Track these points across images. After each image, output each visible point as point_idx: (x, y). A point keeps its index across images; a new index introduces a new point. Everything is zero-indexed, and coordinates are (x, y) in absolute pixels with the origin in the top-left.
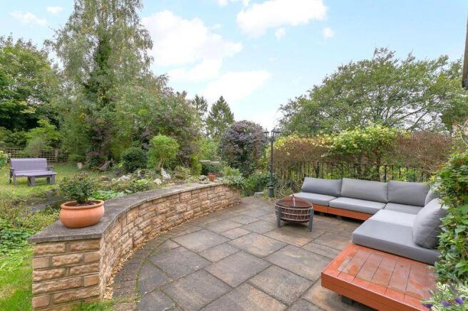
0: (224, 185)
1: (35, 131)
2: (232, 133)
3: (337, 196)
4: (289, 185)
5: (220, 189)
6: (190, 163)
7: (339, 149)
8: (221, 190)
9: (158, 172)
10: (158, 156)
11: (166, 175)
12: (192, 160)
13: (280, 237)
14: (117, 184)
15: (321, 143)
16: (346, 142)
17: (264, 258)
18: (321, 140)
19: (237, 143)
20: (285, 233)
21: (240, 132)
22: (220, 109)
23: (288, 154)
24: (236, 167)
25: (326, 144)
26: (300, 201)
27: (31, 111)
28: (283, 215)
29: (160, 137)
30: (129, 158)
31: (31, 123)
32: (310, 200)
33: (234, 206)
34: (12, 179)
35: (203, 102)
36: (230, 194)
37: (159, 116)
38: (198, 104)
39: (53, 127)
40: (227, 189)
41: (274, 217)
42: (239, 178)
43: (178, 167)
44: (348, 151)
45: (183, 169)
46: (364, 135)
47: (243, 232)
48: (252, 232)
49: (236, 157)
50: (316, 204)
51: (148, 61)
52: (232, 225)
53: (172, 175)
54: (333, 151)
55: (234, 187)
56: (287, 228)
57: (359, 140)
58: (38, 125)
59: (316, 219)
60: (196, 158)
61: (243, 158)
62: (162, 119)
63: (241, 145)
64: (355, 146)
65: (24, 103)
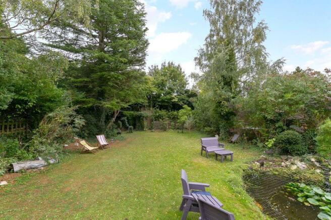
27: (176, 100)
65: (173, 96)
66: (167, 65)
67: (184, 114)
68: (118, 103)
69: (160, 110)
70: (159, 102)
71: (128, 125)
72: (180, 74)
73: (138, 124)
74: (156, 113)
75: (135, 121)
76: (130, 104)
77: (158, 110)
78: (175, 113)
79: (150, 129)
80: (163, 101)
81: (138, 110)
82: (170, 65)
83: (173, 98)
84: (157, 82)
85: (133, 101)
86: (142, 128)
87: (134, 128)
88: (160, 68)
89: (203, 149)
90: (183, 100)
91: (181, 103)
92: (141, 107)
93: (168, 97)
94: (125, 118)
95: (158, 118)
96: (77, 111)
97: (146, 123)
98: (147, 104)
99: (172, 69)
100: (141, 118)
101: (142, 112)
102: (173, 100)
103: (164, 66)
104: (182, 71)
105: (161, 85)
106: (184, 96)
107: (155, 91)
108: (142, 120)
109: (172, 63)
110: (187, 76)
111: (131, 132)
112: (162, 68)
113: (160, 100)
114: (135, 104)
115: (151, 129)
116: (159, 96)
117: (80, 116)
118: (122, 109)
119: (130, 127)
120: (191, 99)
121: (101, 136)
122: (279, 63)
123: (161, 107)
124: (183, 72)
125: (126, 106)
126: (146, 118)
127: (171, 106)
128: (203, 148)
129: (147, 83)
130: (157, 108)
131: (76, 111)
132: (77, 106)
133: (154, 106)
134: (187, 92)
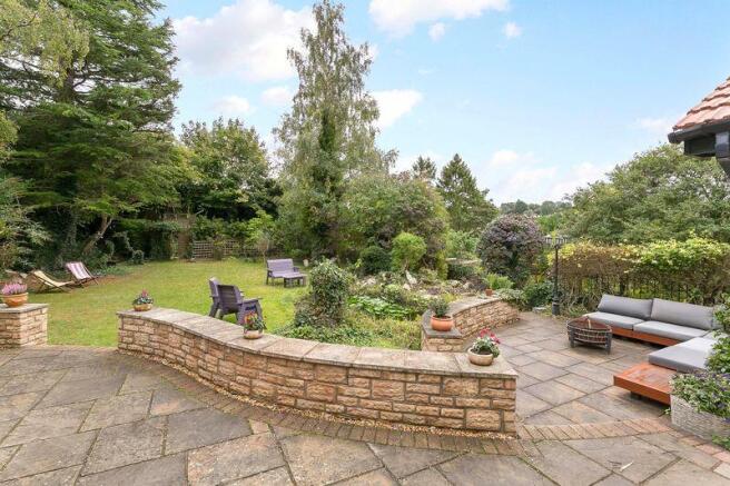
0: (503, 300)
1: (254, 222)
2: (496, 231)
3: (646, 319)
4: (580, 301)
5: (499, 304)
6: (435, 264)
7: (648, 263)
8: (500, 306)
9: (404, 275)
10: (402, 257)
11: (411, 279)
12: (437, 260)
13: (575, 356)
14: (365, 288)
15: (623, 256)
16: (658, 257)
17: (563, 368)
18: (624, 251)
19: (504, 244)
20: (579, 352)
21: (507, 231)
22: (454, 173)
23: (579, 266)
24: (504, 274)
25: (631, 256)
26: (596, 324)
27: (245, 199)
28: (577, 336)
29: (404, 236)
30: (369, 259)
31: (245, 213)
32: (607, 323)
33: (513, 322)
34: (270, 279)
35: (429, 166)
36: (508, 309)
37: (399, 209)
38: (422, 169)
39: (269, 216)
40: (506, 304)
41: (565, 338)
42: (517, 293)
43: (423, 269)
44: (661, 267)
45: (429, 271)
46: (682, 251)
47: (536, 348)
48: (544, 349)
49: (503, 261)
50: (615, 326)
51: (373, 134)
52: (521, 342)
53: (418, 278)
54: (642, 265)
55: (512, 302)
56: (581, 349)
57: (675, 256)
58: (256, 216)
59: (615, 343)
60: (441, 257)
61: (512, 263)
62: (403, 212)
63: (509, 245)
64: (670, 262)
65: (239, 192)
66: (226, 125)
67: (258, 226)
68: (112, 202)
69: (210, 217)
70: (206, 202)
71: (131, 249)
72: (255, 148)
73: (155, 248)
74: (199, 224)
75: (148, 241)
76: (140, 204)
77: (204, 218)
78: (243, 224)
79: (185, 257)
80: (216, 201)
81: (155, 218)
82: (235, 126)
83: (239, 196)
84: (201, 160)
85: (145, 198)
86: (165, 256)
87: (147, 256)
88: (210, 128)
89: (269, 276)
90: (259, 199)
91: (255, 206)
92: (162, 212)
93: (227, 192)
94: (124, 234)
95: (202, 235)
96: (32, 216)
97: (174, 245)
98: (179, 206)
99: (237, 135)
100: (164, 233)
101: (165, 223)
102: (240, 200)
103: (219, 126)
104: (260, 141)
105: (212, 168)
106: (263, 193)
107: (198, 179)
108: (166, 238)
109: (237, 121)
110: (270, 152)
111: (140, 263)
112: (214, 131)
113: (209, 198)
114: (150, 206)
115: (188, 256)
116: (206, 189)
117: (37, 225)
118: (120, 214)
119: (135, 252)
120: (275, 199)
121: (77, 264)
122: (392, 155)
123: (211, 213)
124: (263, 144)
125: (130, 209)
126: (177, 234)
127: (235, 210)
128: (269, 274)
129: (177, 161)
130: (203, 214)
131: (29, 215)
132: (32, 207)
133: (195, 211)
134: (268, 184)
